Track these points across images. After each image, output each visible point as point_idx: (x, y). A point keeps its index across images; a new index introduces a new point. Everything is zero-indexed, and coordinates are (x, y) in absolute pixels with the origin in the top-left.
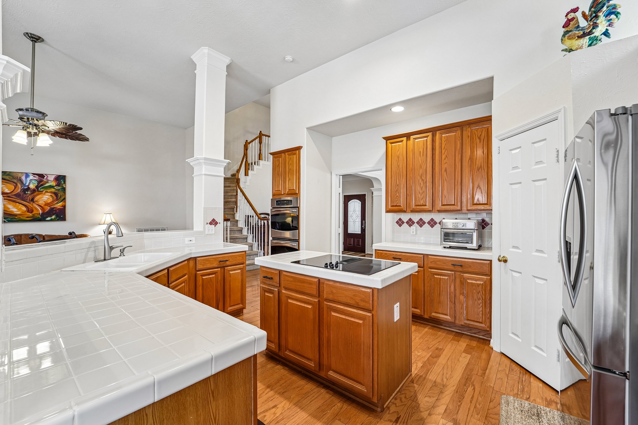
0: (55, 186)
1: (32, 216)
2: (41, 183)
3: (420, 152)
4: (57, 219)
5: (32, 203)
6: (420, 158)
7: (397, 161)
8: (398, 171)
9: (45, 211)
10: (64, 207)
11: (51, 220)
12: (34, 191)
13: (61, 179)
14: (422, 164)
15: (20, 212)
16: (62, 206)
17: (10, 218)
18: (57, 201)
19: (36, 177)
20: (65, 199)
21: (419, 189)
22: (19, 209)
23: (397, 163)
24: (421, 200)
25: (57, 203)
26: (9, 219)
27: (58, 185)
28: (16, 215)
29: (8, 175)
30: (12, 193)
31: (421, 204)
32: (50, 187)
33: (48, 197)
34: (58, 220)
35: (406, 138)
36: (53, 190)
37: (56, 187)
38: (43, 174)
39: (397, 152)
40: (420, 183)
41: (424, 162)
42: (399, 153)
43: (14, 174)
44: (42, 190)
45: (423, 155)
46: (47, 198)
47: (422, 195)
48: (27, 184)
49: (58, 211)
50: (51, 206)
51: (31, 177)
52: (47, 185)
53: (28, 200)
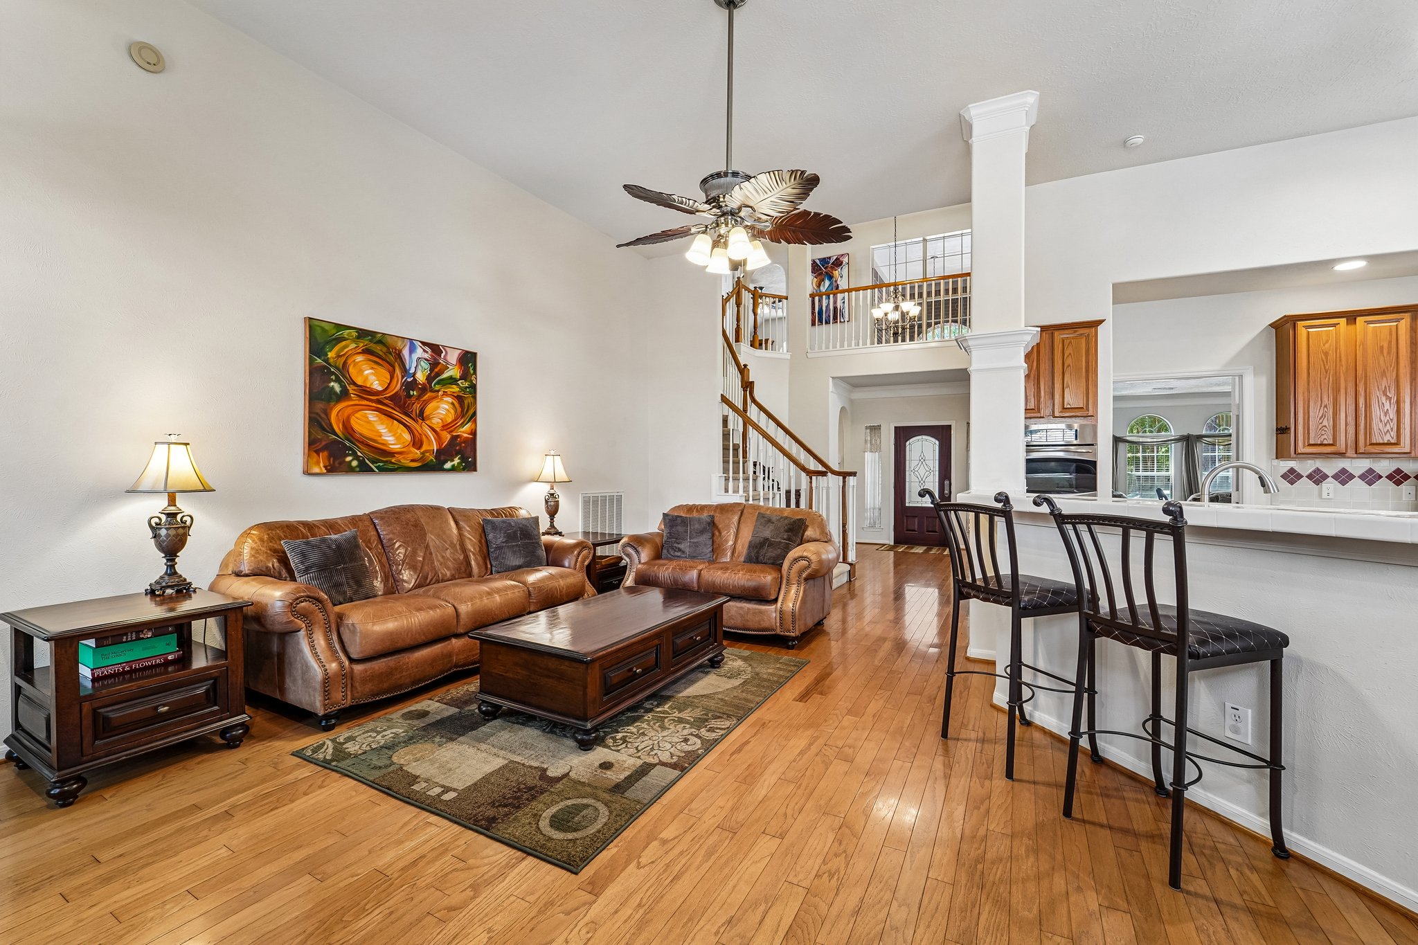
0: (460, 380)
1: (421, 458)
2: (436, 370)
3: (1382, 347)
4: (461, 467)
5: (420, 421)
6: (1382, 358)
7: (1323, 361)
8: (1327, 379)
9: (442, 444)
10: (474, 433)
11: (453, 469)
12: (424, 390)
13: (468, 359)
14: (1387, 368)
15: (399, 446)
16: (470, 432)
17: (382, 461)
18: (462, 418)
19: (427, 352)
20: (474, 414)
21: (1378, 415)
22: (399, 438)
23: (1324, 365)
24: (1385, 434)
25: (463, 425)
26: (381, 464)
27: (464, 377)
28: (392, 454)
29: (380, 342)
30: (387, 392)
31: (1386, 442)
32: (450, 381)
33: (447, 407)
34: (464, 469)
35: (1345, 320)
36: (455, 389)
37: (462, 383)
38: (438, 346)
39: (1324, 345)
40: (1383, 404)
41: (1391, 366)
42: (1327, 346)
43: (389, 340)
44: (437, 387)
45: (1389, 353)
46: (446, 409)
47: (1388, 425)
48: (412, 371)
49: (463, 445)
50: (451, 431)
51: (419, 352)
52: (445, 375)
53: (414, 413)
